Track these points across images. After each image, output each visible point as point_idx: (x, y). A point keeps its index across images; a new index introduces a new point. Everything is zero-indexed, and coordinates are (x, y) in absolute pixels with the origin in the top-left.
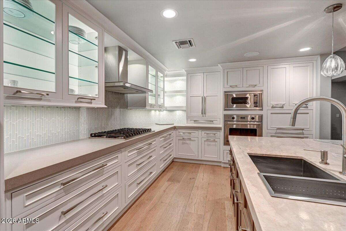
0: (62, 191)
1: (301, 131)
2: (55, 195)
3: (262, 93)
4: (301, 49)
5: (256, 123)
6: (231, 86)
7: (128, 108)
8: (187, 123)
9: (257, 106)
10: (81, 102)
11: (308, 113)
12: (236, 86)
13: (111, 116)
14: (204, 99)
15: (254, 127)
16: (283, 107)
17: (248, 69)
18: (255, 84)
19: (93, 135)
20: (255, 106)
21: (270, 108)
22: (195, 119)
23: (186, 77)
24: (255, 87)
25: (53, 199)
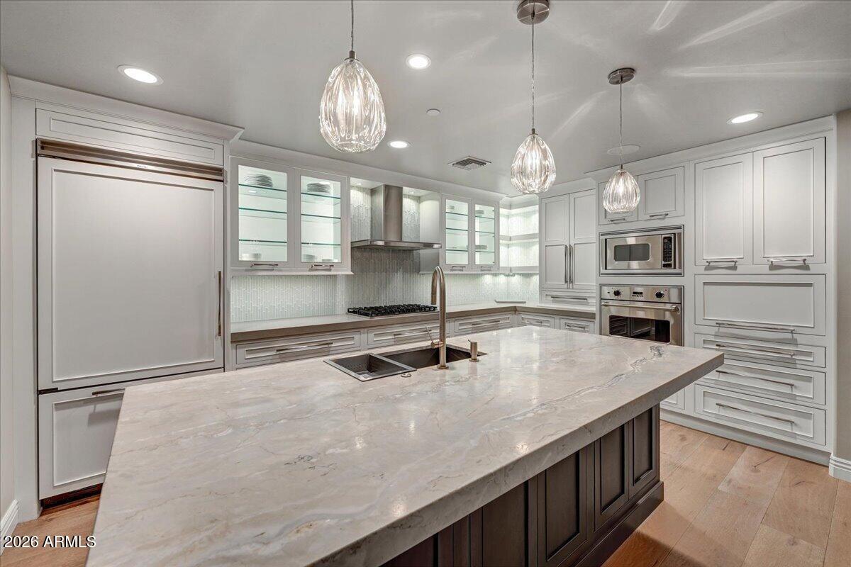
0: (277, 357)
1: (789, 336)
2: (271, 357)
3: (681, 233)
4: (735, 117)
5: (668, 307)
6: (612, 221)
7: (421, 272)
8: (541, 301)
9: (669, 266)
10: (317, 270)
11: (810, 285)
12: (624, 219)
13: (386, 286)
14: (569, 251)
15: (664, 316)
16: (734, 268)
17: (647, 177)
18: (663, 211)
19: (350, 310)
20: (665, 266)
21: (701, 270)
22: (555, 294)
23: (538, 206)
24: (664, 218)
25: (269, 362)
